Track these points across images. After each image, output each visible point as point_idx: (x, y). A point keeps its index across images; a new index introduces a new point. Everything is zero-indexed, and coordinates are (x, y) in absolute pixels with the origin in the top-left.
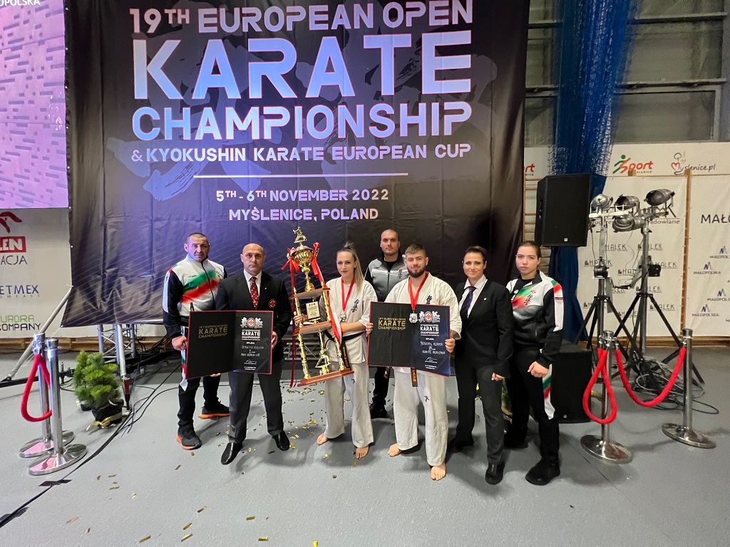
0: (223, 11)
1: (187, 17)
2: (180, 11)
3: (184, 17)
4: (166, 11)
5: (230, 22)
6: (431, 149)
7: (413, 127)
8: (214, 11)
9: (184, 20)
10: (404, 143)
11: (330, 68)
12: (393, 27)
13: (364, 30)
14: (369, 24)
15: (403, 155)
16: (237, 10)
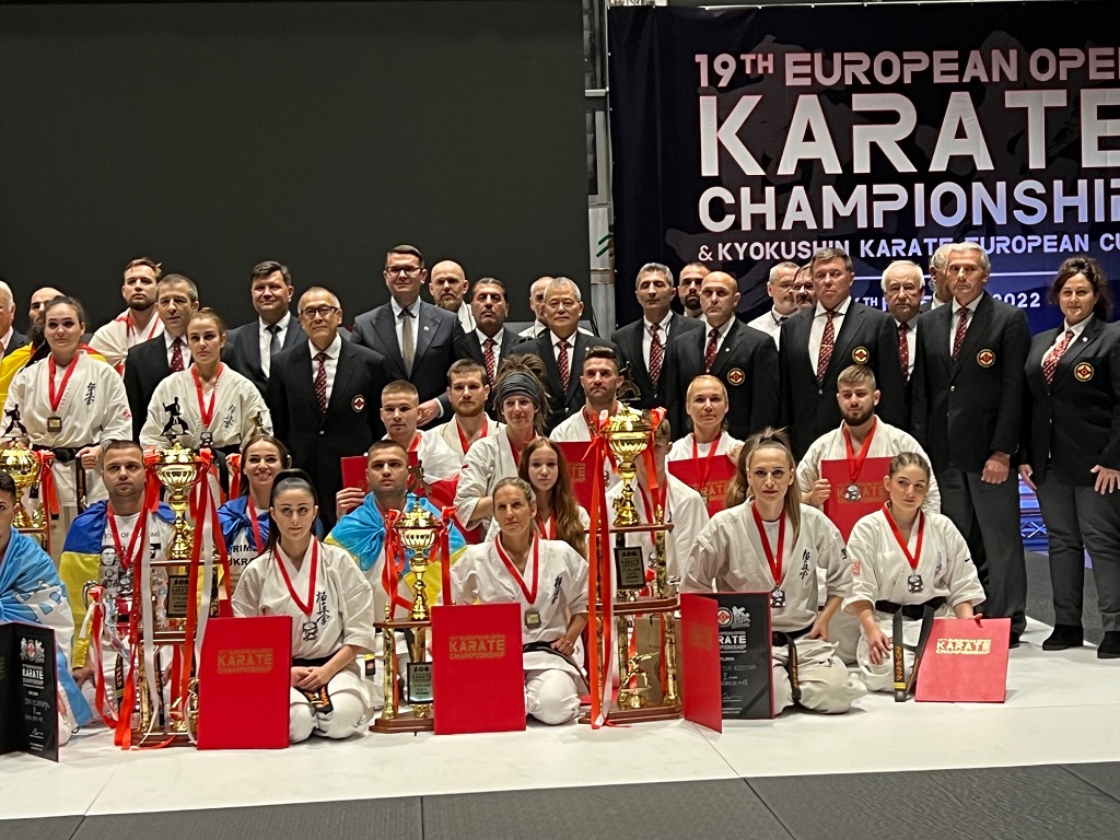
0: (818, 57)
1: (770, 64)
2: (760, 56)
3: (767, 64)
4: (742, 57)
5: (828, 73)
6: (1094, 239)
7: (1071, 211)
8: (806, 57)
9: (766, 69)
10: (1059, 231)
11: (961, 133)
12: (1044, 80)
13: (1006, 84)
14: (1012, 76)
15: (1058, 247)
16: (837, 57)
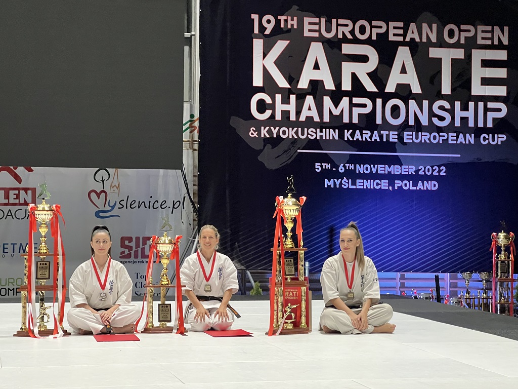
0: (323, 20)
1: (295, 22)
2: (289, 18)
3: (293, 23)
4: (279, 17)
5: (328, 30)
6: (477, 137)
7: (464, 120)
8: (316, 20)
9: (292, 25)
10: (458, 131)
11: (403, 71)
12: (451, 42)
13: (430, 44)
14: (434, 39)
15: (457, 140)
16: (334, 21)
